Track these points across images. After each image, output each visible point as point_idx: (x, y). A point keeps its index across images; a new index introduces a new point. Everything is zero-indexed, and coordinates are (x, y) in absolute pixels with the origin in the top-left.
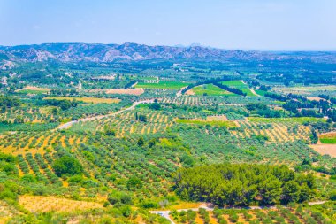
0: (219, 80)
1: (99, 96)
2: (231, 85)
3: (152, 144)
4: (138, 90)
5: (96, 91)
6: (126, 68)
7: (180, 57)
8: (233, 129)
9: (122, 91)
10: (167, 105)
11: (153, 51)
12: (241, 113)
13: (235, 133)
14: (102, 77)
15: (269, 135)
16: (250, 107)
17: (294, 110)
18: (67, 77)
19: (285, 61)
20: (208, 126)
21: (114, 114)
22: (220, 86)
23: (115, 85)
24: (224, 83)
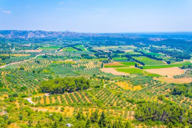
0: (74, 45)
1: (22, 53)
2: (78, 47)
3: (39, 72)
4: (40, 50)
5: (21, 51)
6: (37, 41)
7: (60, 36)
8: (74, 64)
9: (32, 51)
10: (50, 56)
11: (49, 33)
12: (78, 58)
13: (74, 66)
14: (25, 45)
15: (87, 65)
16: (82, 56)
17: (98, 56)
18: (8, 45)
19: (100, 37)
20: (64, 64)
21: (26, 61)
22: (73, 47)
23: (30, 48)
24: (75, 46)
